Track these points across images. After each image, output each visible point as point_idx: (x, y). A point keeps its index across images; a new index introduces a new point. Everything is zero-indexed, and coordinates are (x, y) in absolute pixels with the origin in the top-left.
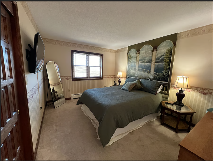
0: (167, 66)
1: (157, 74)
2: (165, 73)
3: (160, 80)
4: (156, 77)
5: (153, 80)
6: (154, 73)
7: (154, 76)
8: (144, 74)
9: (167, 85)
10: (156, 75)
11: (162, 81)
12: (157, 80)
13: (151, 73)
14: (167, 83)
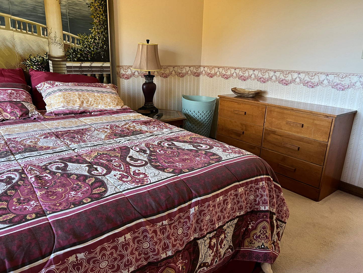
0: (98, 12)
1: (73, 38)
2: (98, 33)
3: (87, 61)
4: (74, 51)
5: (66, 61)
6: (64, 35)
7: (66, 48)
8: (17, 41)
9: (109, 71)
10: (73, 42)
11: (93, 60)
12: (79, 60)
13: (52, 35)
14: (108, 64)
